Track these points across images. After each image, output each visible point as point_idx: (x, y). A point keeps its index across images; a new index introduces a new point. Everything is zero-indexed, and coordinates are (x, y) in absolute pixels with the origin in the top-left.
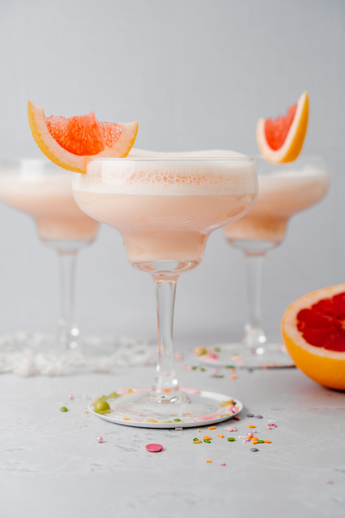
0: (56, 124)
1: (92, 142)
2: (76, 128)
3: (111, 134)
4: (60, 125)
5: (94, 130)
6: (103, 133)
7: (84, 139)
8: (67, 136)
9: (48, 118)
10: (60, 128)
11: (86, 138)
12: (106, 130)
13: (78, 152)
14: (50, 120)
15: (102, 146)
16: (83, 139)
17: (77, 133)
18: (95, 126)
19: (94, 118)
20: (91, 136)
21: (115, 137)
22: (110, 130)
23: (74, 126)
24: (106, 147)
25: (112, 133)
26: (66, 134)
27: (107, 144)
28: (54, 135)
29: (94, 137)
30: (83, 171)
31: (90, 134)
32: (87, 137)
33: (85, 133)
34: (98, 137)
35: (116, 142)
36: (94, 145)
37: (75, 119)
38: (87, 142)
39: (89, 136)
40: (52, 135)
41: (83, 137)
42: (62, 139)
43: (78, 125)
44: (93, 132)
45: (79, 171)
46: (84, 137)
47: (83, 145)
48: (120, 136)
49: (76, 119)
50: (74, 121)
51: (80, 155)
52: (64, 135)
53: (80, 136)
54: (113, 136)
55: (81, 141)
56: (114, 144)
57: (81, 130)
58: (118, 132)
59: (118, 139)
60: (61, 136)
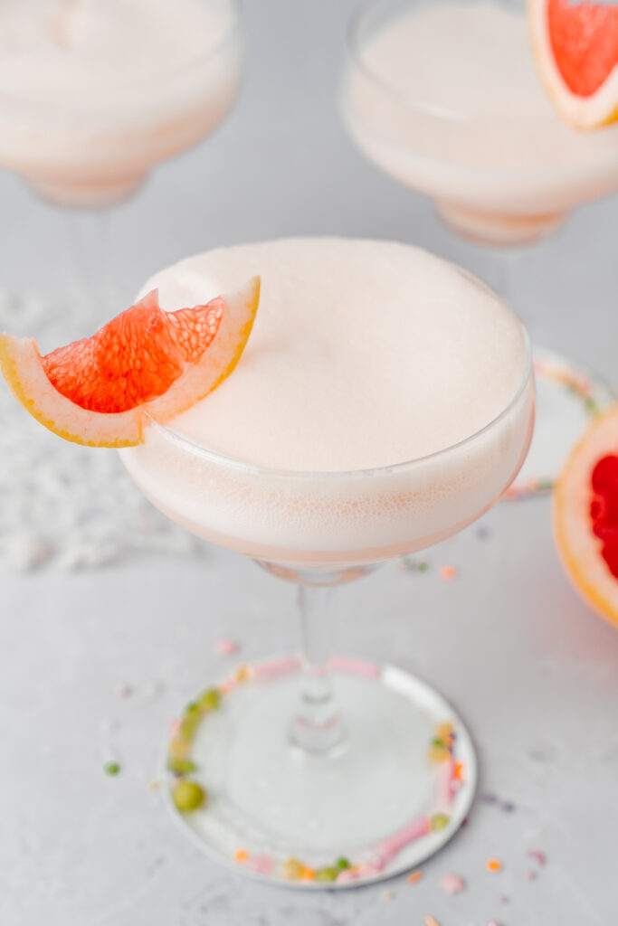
0: (68, 365)
1: (153, 368)
2: (116, 348)
3: (195, 332)
4: (76, 361)
5: (157, 337)
6: (179, 335)
7: (135, 368)
8: (96, 378)
9: (46, 357)
10: (80, 370)
12: (185, 326)
13: (123, 404)
14: (53, 360)
15: (177, 367)
16: (131, 368)
17: (116, 361)
18: (159, 327)
19: (156, 309)
20: (150, 354)
21: (207, 335)
22: (196, 322)
23: (108, 348)
24: (184, 365)
25: (198, 328)
26: (92, 377)
27: (188, 358)
28: (64, 390)
29: (159, 352)
30: (135, 440)
31: (148, 350)
32: (141, 359)
33: (136, 351)
34: (166, 351)
35: (208, 345)
36: (158, 372)
37: (111, 330)
38: (140, 371)
39: (146, 355)
40: (60, 391)
41: (131, 362)
42: (85, 391)
43: (119, 342)
44: (154, 342)
45: (127, 444)
46: (134, 362)
47: (133, 382)
48: (217, 328)
49: (114, 326)
50: (109, 336)
51: (129, 407)
52: (87, 377)
53: (124, 363)
54: (202, 335)
55: (126, 375)
56: (203, 351)
57: (127, 349)
58: (212, 321)
59: (213, 336)
60: (80, 386)
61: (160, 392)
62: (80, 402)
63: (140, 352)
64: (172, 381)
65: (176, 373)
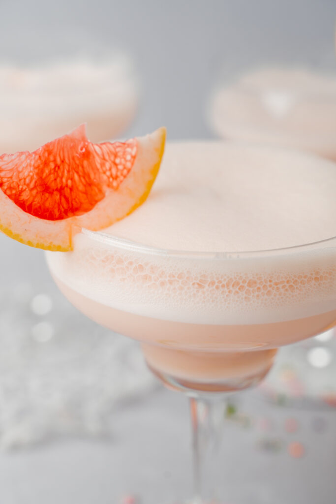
0: (12, 170)
1: (81, 188)
2: (52, 165)
3: (116, 165)
4: (20, 169)
5: (85, 163)
6: (103, 165)
7: (67, 186)
8: (35, 187)
10: (21, 176)
11: (70, 182)
12: (107, 158)
13: (57, 214)
15: (100, 191)
16: (64, 185)
17: (52, 177)
18: (87, 155)
19: (84, 139)
20: (79, 176)
21: (125, 168)
22: (116, 156)
23: (46, 164)
24: (107, 191)
25: (118, 161)
26: (32, 185)
27: (109, 185)
28: (8, 192)
29: (86, 175)
30: (67, 247)
31: (77, 173)
32: (72, 179)
33: (69, 172)
34: (92, 176)
35: (125, 177)
36: (86, 193)
37: (48, 149)
38: (72, 189)
39: (76, 177)
40: (5, 193)
41: (64, 180)
42: (25, 196)
43: (55, 161)
44: (83, 167)
45: (58, 248)
46: (67, 181)
47: (65, 197)
48: (133, 164)
49: (51, 148)
50: (46, 154)
51: (61, 218)
52: (28, 185)
53: (58, 180)
54: (120, 167)
55: (61, 190)
56: (121, 182)
57: (61, 167)
58: (129, 157)
59: (129, 171)
60: (22, 191)
61: (87, 210)
62: (22, 205)
63: (71, 173)
64: (96, 202)
65: (100, 196)
